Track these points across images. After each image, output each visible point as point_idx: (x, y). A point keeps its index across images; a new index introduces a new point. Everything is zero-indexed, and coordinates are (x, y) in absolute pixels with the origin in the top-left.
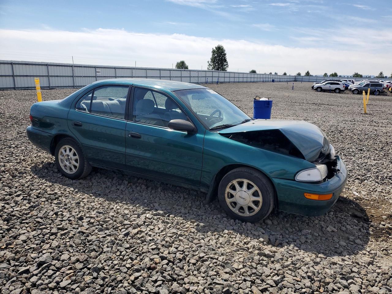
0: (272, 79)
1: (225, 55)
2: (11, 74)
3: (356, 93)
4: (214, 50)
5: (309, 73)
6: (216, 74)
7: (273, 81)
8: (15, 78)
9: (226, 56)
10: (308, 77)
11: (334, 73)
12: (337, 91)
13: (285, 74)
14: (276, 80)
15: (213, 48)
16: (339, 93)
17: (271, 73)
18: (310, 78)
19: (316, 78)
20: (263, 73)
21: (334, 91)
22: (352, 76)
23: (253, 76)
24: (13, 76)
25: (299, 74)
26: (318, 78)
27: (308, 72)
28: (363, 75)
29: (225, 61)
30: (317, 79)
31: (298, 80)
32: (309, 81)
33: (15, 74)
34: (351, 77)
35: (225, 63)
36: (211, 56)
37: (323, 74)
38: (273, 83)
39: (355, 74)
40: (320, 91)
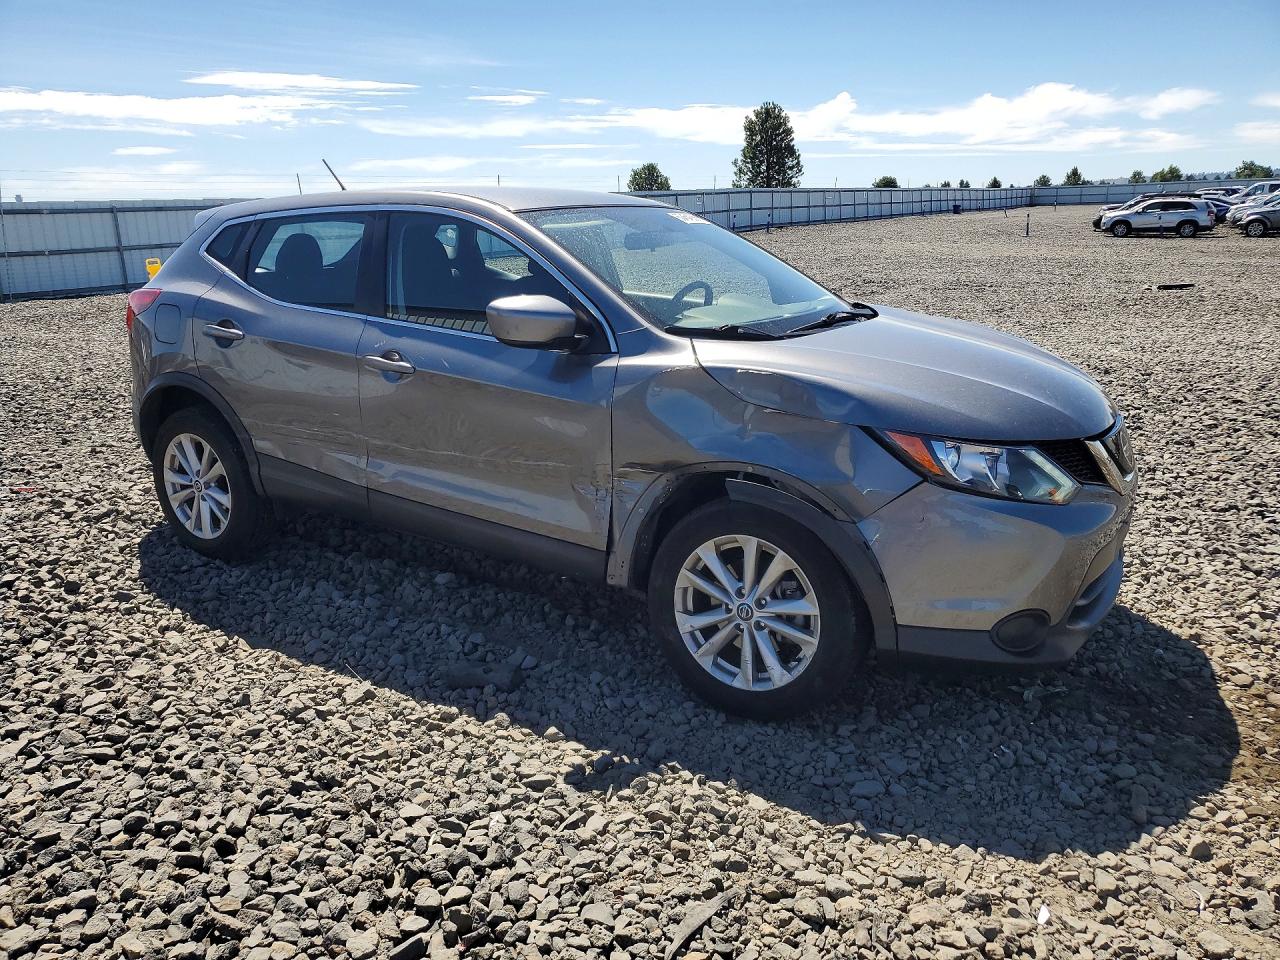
0: (951, 204)
1: (789, 132)
2: (112, 243)
3: (1259, 232)
4: (751, 122)
5: (1079, 177)
6: (762, 199)
7: (957, 210)
8: (126, 254)
9: (793, 136)
10: (1076, 191)
11: (1167, 169)
12: (1188, 230)
13: (996, 184)
14: (966, 204)
15: (748, 116)
16: (1193, 236)
17: (947, 185)
18: (1085, 191)
19: (1104, 191)
20: (920, 185)
21: (1177, 231)
22: (1234, 176)
23: (885, 197)
24: (119, 249)
25: (1044, 182)
26: (1113, 190)
27: (1075, 173)
28: (1273, 168)
29: (791, 151)
30: (1108, 194)
31: (1041, 200)
32: (1081, 204)
33: (125, 243)
34: (1229, 176)
35: (790, 162)
36: (745, 144)
37: (1129, 175)
38: (956, 216)
39: (1246, 168)
40: (1125, 236)
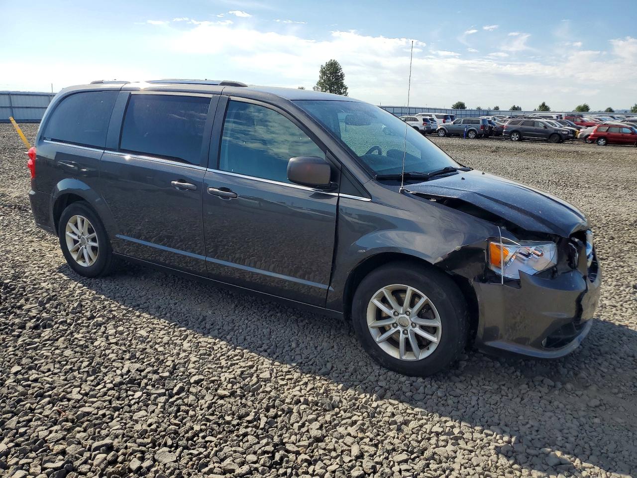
1: (342, 76)
3: (443, 135)
4: (324, 68)
9: (344, 78)
15: (322, 66)
29: (342, 86)
35: (342, 91)
36: (319, 79)
